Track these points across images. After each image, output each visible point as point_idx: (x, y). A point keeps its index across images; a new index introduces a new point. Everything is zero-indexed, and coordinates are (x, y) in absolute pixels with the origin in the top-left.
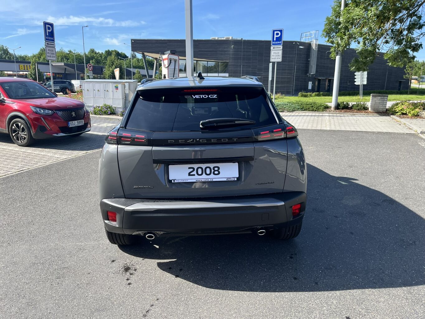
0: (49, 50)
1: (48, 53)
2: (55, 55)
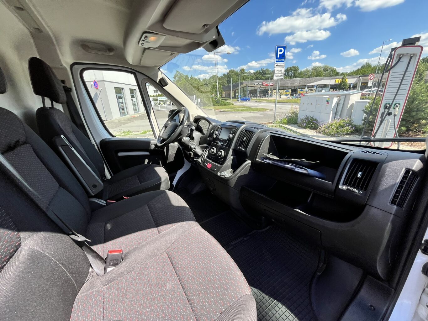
0: (277, 70)
1: (276, 73)
2: (283, 74)
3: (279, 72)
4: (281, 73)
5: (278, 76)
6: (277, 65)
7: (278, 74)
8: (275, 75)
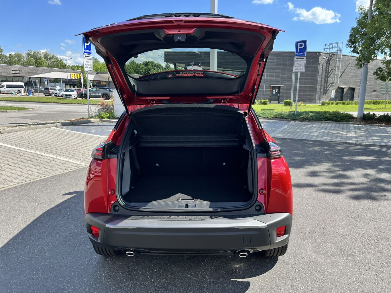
0: (86, 62)
1: (85, 64)
2: (92, 66)
3: (89, 64)
4: (90, 65)
5: (87, 67)
6: (85, 56)
7: (87, 66)
8: (85, 66)
